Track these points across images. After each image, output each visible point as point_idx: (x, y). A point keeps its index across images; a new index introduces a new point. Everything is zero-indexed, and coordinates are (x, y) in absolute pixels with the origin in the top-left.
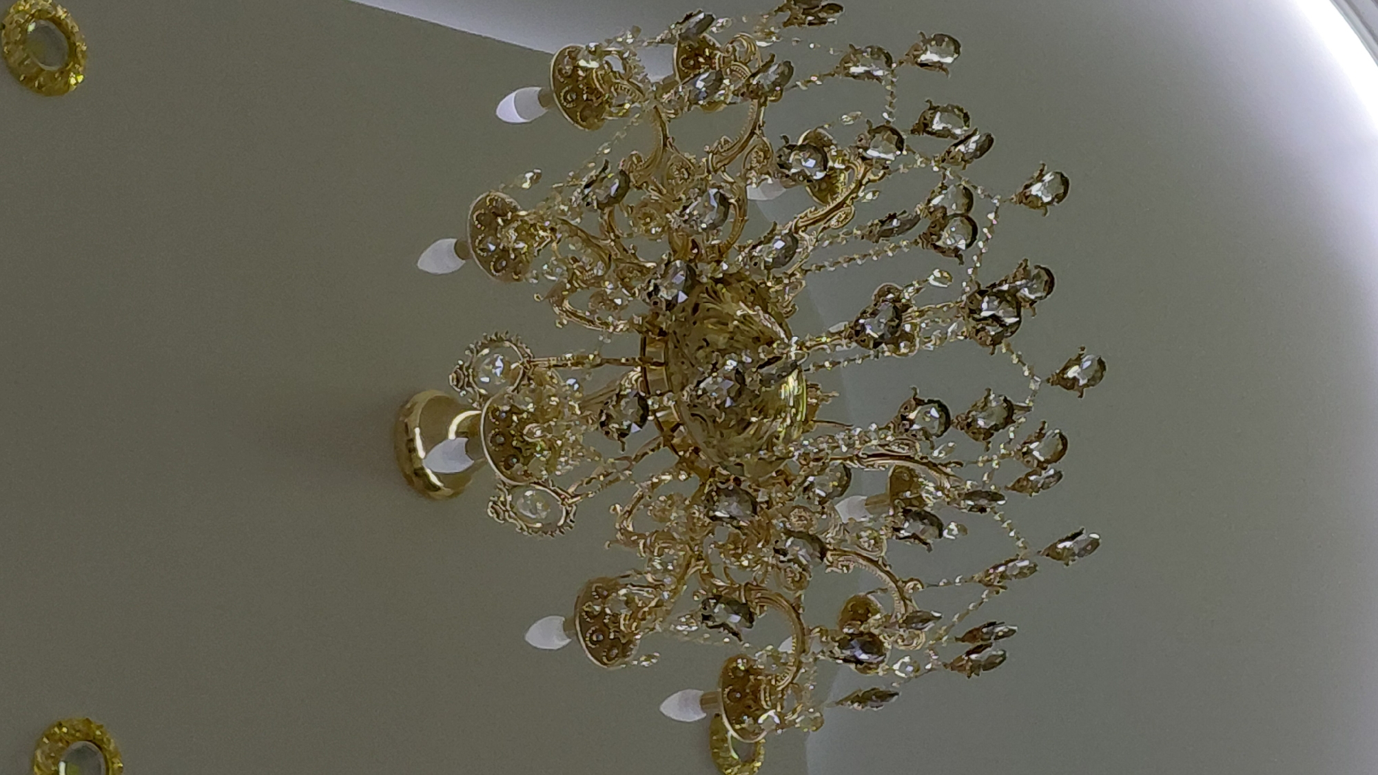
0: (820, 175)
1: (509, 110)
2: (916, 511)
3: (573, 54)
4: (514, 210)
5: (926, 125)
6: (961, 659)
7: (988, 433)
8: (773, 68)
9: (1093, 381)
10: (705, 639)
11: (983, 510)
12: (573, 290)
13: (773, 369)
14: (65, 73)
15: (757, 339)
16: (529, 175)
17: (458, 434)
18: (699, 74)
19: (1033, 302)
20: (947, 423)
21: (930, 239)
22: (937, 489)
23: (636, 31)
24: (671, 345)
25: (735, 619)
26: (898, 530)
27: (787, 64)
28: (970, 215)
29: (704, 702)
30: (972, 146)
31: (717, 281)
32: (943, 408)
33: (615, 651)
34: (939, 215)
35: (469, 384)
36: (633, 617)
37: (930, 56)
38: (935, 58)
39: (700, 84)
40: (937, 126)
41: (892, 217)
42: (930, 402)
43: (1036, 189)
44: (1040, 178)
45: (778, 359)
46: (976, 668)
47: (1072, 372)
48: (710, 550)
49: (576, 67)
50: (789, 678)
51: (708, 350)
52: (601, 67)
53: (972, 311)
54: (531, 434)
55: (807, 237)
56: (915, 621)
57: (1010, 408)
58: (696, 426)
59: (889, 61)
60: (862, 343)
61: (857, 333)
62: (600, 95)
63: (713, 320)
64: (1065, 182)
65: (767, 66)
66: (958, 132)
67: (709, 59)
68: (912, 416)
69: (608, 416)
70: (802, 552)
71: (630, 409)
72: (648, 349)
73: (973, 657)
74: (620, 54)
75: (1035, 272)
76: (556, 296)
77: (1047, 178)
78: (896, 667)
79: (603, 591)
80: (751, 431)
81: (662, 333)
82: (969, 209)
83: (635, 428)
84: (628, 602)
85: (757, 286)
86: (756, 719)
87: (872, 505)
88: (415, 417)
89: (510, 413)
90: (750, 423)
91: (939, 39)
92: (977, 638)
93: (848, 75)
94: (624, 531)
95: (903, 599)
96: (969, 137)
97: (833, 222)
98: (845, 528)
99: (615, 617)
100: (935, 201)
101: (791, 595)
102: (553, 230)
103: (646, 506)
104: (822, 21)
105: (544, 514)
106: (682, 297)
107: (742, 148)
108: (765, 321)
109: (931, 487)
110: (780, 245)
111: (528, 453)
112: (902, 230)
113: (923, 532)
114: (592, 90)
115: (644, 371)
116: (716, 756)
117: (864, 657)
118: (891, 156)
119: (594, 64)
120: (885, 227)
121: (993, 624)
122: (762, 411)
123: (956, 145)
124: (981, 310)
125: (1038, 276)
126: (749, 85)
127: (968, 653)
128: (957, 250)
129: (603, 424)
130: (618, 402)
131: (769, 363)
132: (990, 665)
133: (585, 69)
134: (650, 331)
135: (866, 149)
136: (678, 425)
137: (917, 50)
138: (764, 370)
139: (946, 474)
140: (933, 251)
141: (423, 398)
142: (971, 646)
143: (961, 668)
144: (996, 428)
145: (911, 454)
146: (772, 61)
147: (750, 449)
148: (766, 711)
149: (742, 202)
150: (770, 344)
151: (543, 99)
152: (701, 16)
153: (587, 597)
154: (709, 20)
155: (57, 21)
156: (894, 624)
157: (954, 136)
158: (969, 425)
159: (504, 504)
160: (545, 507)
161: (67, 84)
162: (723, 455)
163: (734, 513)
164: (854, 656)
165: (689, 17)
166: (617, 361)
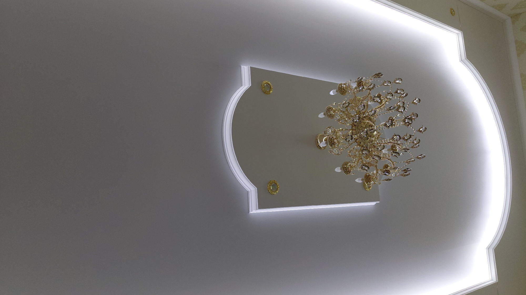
0: (380, 101)
1: (332, 93)
2: (395, 151)
3: (341, 84)
4: (332, 108)
5: (397, 92)
6: (402, 174)
7: (407, 140)
8: (372, 85)
9: (424, 131)
10: (362, 171)
11: (406, 151)
12: (341, 119)
13: (372, 131)
14: (270, 91)
15: (370, 126)
16: (334, 103)
17: (324, 141)
18: (360, 87)
19: (414, 119)
20: (400, 138)
21: (397, 110)
22: (399, 148)
23: (351, 80)
24: (356, 127)
25: (366, 168)
26: (392, 155)
27: (374, 84)
28: (404, 106)
29: (362, 180)
30: (404, 95)
31: (364, 117)
32: (399, 136)
33: (348, 173)
34: (399, 106)
35: (326, 134)
36: (351, 167)
37: (397, 82)
38: (398, 82)
39: (361, 88)
40: (399, 92)
41: (391, 107)
42: (397, 135)
43: (415, 101)
44: (415, 100)
45: (373, 129)
46: (405, 175)
47: (421, 129)
48: (362, 157)
49: (342, 86)
50: (375, 177)
51: (362, 127)
52: (346, 86)
53: (404, 121)
54: (335, 141)
55: (377, 110)
56: (395, 168)
57: (411, 136)
58: (360, 139)
59: (391, 83)
60: (386, 126)
61: (386, 125)
62: (345, 90)
63: (363, 123)
64: (420, 100)
65: (371, 85)
66: (402, 93)
67: (362, 84)
68: (394, 137)
69: (347, 138)
70: (377, 158)
71: (350, 137)
72: (353, 128)
73: (405, 174)
74: (348, 84)
75: (415, 114)
76: (339, 120)
77: (417, 99)
78: (392, 175)
79: (346, 164)
80: (369, 140)
81: (355, 125)
82: (404, 105)
83: (351, 140)
84: (350, 165)
85: (370, 118)
86: (370, 183)
87: (388, 150)
88: (318, 138)
89: (332, 138)
90: (369, 138)
91: (399, 79)
92: (406, 171)
93: (384, 85)
94: (349, 155)
95: (393, 165)
96: (404, 94)
97: (382, 107)
98: (384, 154)
99: (348, 168)
100: (398, 104)
101: (375, 164)
102: (338, 111)
103: (353, 151)
104: (380, 77)
105: (337, 152)
106: (358, 121)
107: (367, 97)
108: (371, 123)
109: (398, 147)
110: (373, 112)
111: (334, 144)
112: (392, 109)
113: (396, 155)
114: (344, 90)
115: (352, 131)
116: (364, 187)
117: (387, 174)
118: (391, 97)
119: (344, 86)
120: (390, 109)
121: (408, 169)
122: (371, 137)
123: (402, 95)
124: (406, 121)
125: (415, 115)
126: (368, 88)
127: (404, 173)
128: (402, 111)
129: (346, 140)
130: (348, 136)
131: (371, 130)
132: (407, 175)
133: (343, 87)
134: (353, 125)
135: (387, 97)
136: (357, 139)
137: (395, 81)
138: (371, 131)
139: (400, 146)
140: (398, 112)
141: (319, 135)
142: (404, 172)
143: (403, 175)
144: (408, 139)
145: (394, 142)
146: (372, 84)
147: (369, 142)
148: (372, 181)
149: (367, 105)
150: (372, 127)
151: (337, 91)
152: (361, 78)
153: (344, 165)
154: (362, 78)
155: (269, 84)
156: (392, 169)
157: (401, 94)
158: (404, 138)
159: (331, 151)
160: (338, 151)
161: (270, 93)
162: (364, 143)
163: (366, 153)
164: (385, 174)
165: (359, 78)
166: (348, 130)
